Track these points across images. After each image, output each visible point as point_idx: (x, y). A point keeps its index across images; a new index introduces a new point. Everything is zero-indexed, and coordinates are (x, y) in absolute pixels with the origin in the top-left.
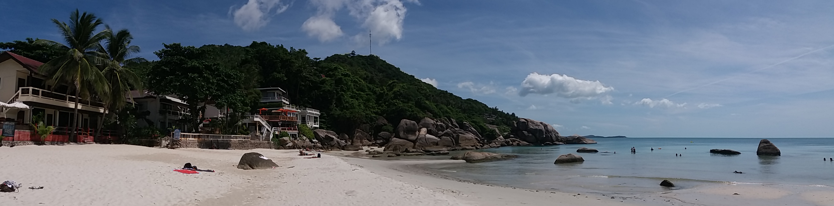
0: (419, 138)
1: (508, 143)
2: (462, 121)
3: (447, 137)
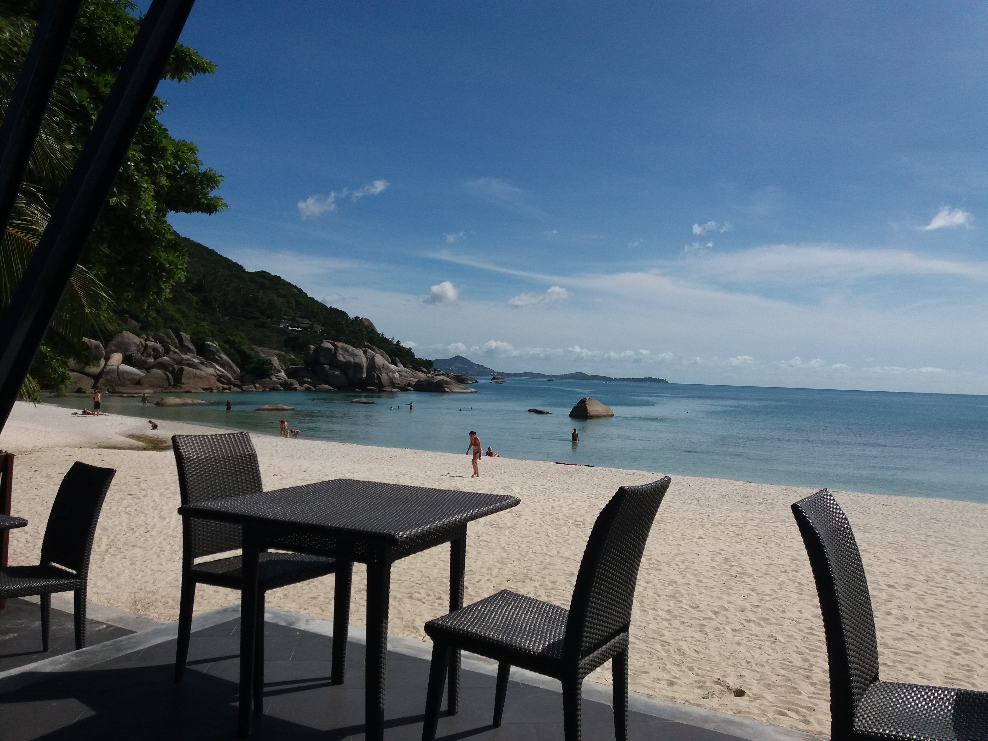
0: (105, 370)
1: (287, 387)
2: (204, 341)
3: (159, 371)
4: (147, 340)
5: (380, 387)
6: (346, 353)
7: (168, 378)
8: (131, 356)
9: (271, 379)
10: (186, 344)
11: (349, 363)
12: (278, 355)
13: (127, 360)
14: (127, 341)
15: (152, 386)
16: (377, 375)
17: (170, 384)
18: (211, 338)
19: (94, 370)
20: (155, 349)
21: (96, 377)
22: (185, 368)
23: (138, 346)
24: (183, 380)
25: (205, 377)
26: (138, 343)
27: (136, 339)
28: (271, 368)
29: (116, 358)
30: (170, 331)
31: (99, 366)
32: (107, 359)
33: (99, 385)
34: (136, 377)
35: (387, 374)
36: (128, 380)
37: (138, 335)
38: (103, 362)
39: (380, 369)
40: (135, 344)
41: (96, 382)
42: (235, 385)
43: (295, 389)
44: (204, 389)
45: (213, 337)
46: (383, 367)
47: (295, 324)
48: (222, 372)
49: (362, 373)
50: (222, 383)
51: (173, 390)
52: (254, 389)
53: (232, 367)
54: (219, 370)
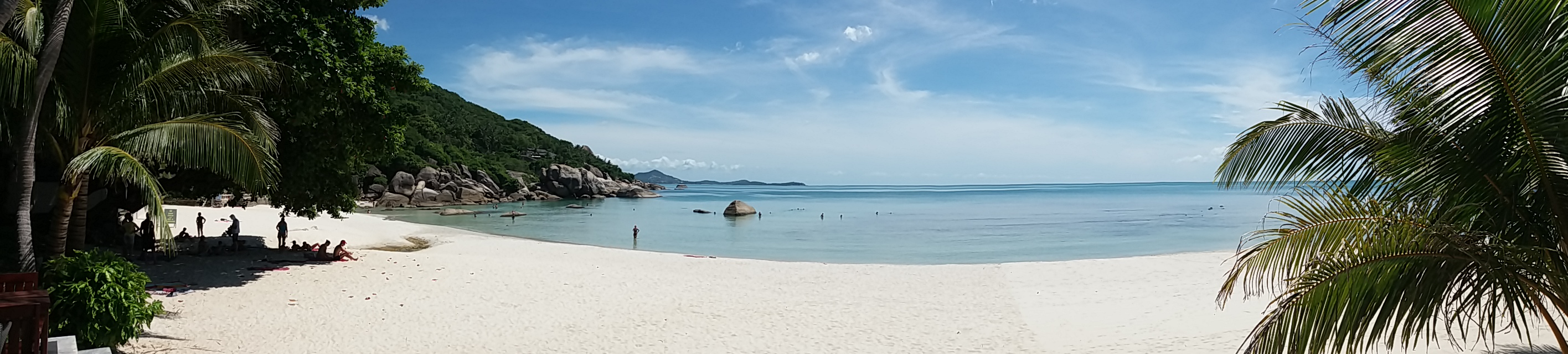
0: (415, 192)
1: (529, 198)
2: (476, 169)
3: (448, 191)
4: (441, 171)
5: (591, 193)
6: (567, 172)
7: (453, 196)
8: (431, 182)
9: (518, 193)
10: (465, 172)
11: (569, 178)
12: (522, 176)
13: (429, 185)
14: (428, 173)
15: (443, 201)
16: (590, 187)
17: (454, 199)
18: (481, 168)
19: (409, 192)
20: (445, 177)
21: (410, 197)
22: (463, 188)
23: (435, 175)
24: (462, 196)
25: (476, 194)
26: (435, 173)
27: (434, 171)
28: (518, 185)
29: (422, 183)
30: (456, 164)
31: (411, 190)
32: (416, 185)
33: (412, 202)
34: (434, 196)
35: (596, 185)
36: (429, 198)
37: (436, 169)
38: (414, 187)
39: (591, 182)
40: (434, 174)
41: (410, 200)
42: (496, 198)
43: (534, 199)
44: (475, 202)
45: (482, 167)
46: (593, 180)
47: (536, 153)
48: (488, 190)
49: (579, 185)
50: (488, 197)
51: (456, 203)
52: (507, 200)
53: (494, 186)
54: (486, 189)
